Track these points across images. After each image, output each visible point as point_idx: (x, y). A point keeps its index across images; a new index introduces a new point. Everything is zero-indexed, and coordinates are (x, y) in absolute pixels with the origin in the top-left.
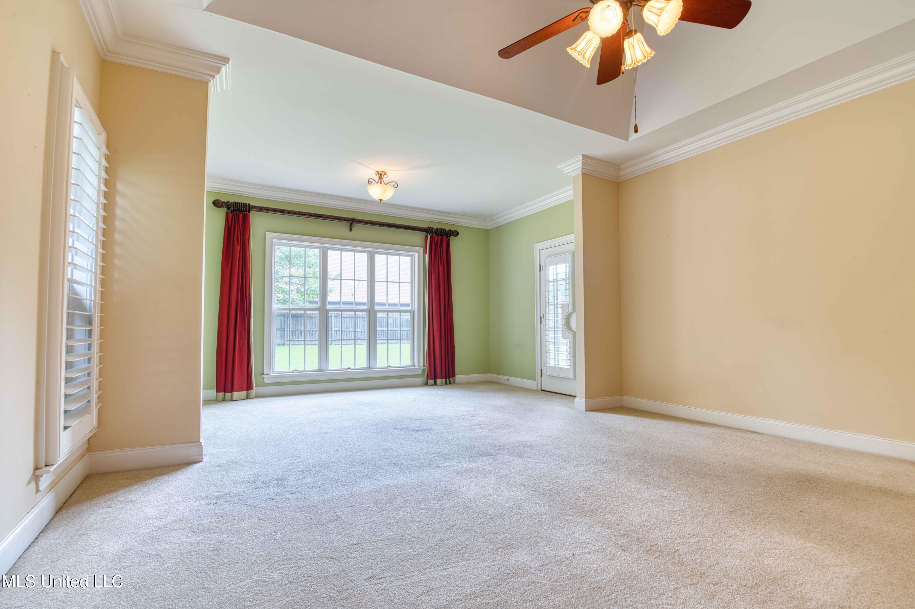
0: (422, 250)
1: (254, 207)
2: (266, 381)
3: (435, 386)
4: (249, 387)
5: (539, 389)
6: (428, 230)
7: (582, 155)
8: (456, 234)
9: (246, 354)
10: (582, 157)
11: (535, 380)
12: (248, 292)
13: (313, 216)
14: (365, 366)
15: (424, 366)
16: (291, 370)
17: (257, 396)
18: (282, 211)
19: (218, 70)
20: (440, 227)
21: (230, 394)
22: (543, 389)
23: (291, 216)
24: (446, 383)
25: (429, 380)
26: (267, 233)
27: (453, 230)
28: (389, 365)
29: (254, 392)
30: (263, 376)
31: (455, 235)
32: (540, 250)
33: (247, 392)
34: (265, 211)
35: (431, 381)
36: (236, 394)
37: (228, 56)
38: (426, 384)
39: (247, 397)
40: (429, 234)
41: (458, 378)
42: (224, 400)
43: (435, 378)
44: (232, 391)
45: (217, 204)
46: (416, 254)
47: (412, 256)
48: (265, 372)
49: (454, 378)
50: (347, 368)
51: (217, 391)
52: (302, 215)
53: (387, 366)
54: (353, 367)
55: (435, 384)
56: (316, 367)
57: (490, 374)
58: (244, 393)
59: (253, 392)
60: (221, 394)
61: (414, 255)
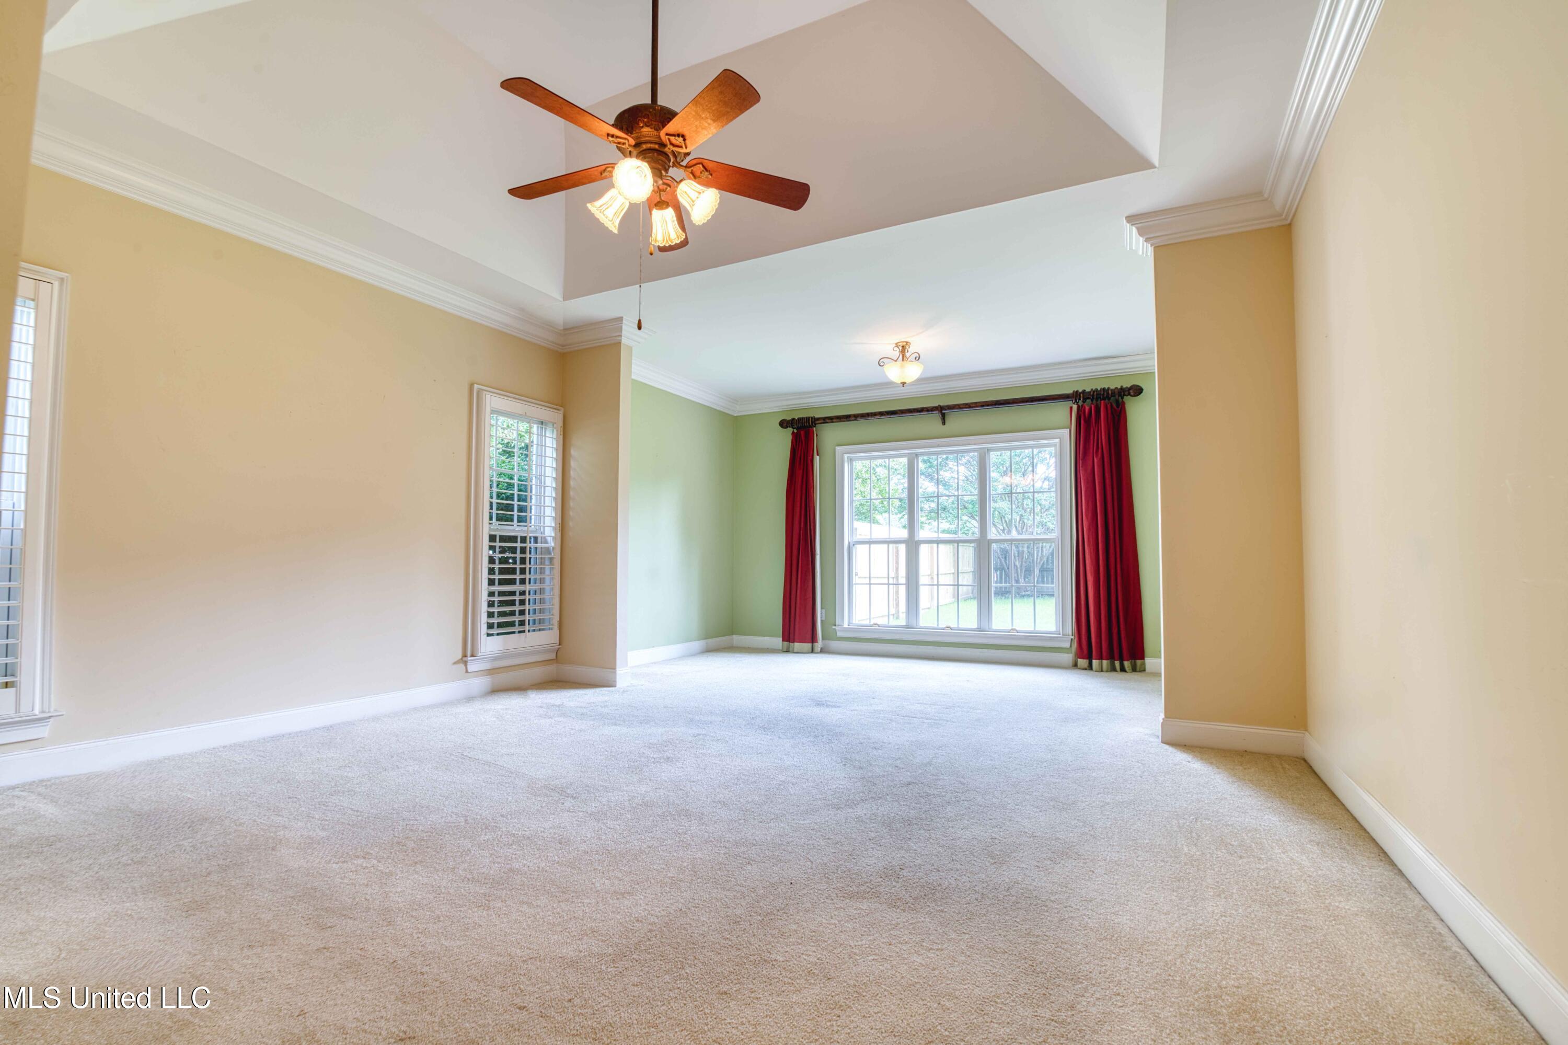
0: (1064, 432)
1: (818, 419)
2: (839, 634)
3: (1091, 672)
4: (813, 640)
6: (1075, 396)
7: (1127, 217)
8: (1137, 391)
9: (811, 599)
10: (1128, 222)
12: (812, 524)
13: (885, 415)
14: (975, 625)
15: (1072, 636)
16: (872, 623)
17: (823, 651)
19: (621, 329)
20: (1099, 386)
21: (792, 644)
23: (861, 421)
24: (1113, 669)
25: (1079, 660)
26: (838, 448)
27: (1127, 384)
28: (1014, 627)
30: (834, 627)
31: (1132, 394)
33: (812, 645)
35: (1083, 662)
36: (797, 646)
37: (618, 315)
38: (1075, 665)
39: (812, 651)
40: (1075, 403)
42: (788, 651)
43: (1090, 657)
44: (794, 642)
45: (784, 424)
48: (837, 624)
49: (1139, 662)
50: (946, 626)
51: (783, 640)
53: (1010, 628)
54: (954, 625)
55: (1090, 667)
56: (902, 623)
58: (808, 646)
59: (819, 645)
60: (786, 643)
61: (1055, 443)
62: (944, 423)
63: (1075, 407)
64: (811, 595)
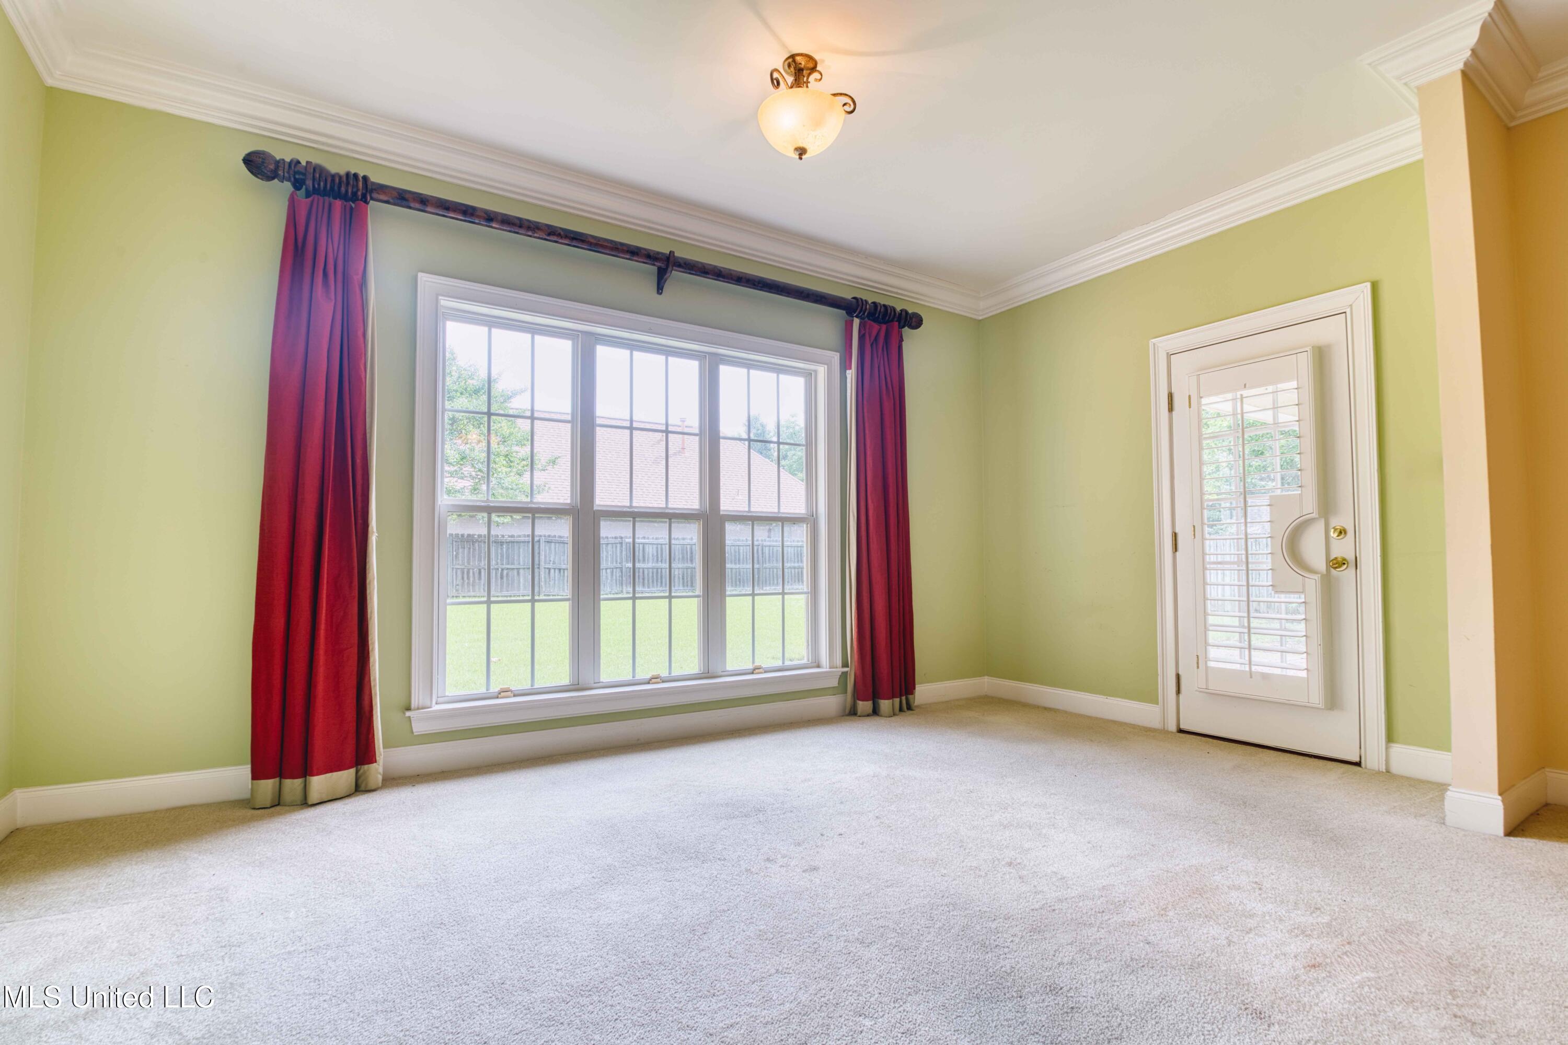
0: (836, 357)
1: (382, 188)
2: (419, 728)
3: (876, 720)
4: (363, 756)
5: (1173, 727)
6: (854, 308)
9: (355, 650)
11: (1157, 704)
14: (696, 670)
15: (845, 665)
16: (495, 688)
17: (393, 781)
18: (468, 212)
21: (298, 782)
22: (1182, 727)
23: (496, 233)
25: (860, 704)
26: (423, 277)
27: (909, 310)
28: (757, 664)
29: (381, 770)
30: (408, 714)
31: (914, 324)
32: (1169, 356)
33: (357, 772)
34: (417, 206)
35: (864, 706)
36: (319, 783)
38: (853, 713)
39: (359, 788)
40: (857, 317)
41: (923, 692)
42: (278, 804)
43: (874, 697)
44: (306, 771)
45: (258, 165)
46: (822, 370)
47: (810, 376)
48: (414, 704)
49: (914, 693)
50: (648, 676)
52: (529, 228)
53: (750, 666)
54: (664, 673)
55: (875, 712)
56: (565, 679)
57: (986, 679)
58: (344, 778)
59: (375, 771)
60: (268, 786)
61: (816, 371)
62: (660, 289)
63: (856, 322)
64: (355, 639)
